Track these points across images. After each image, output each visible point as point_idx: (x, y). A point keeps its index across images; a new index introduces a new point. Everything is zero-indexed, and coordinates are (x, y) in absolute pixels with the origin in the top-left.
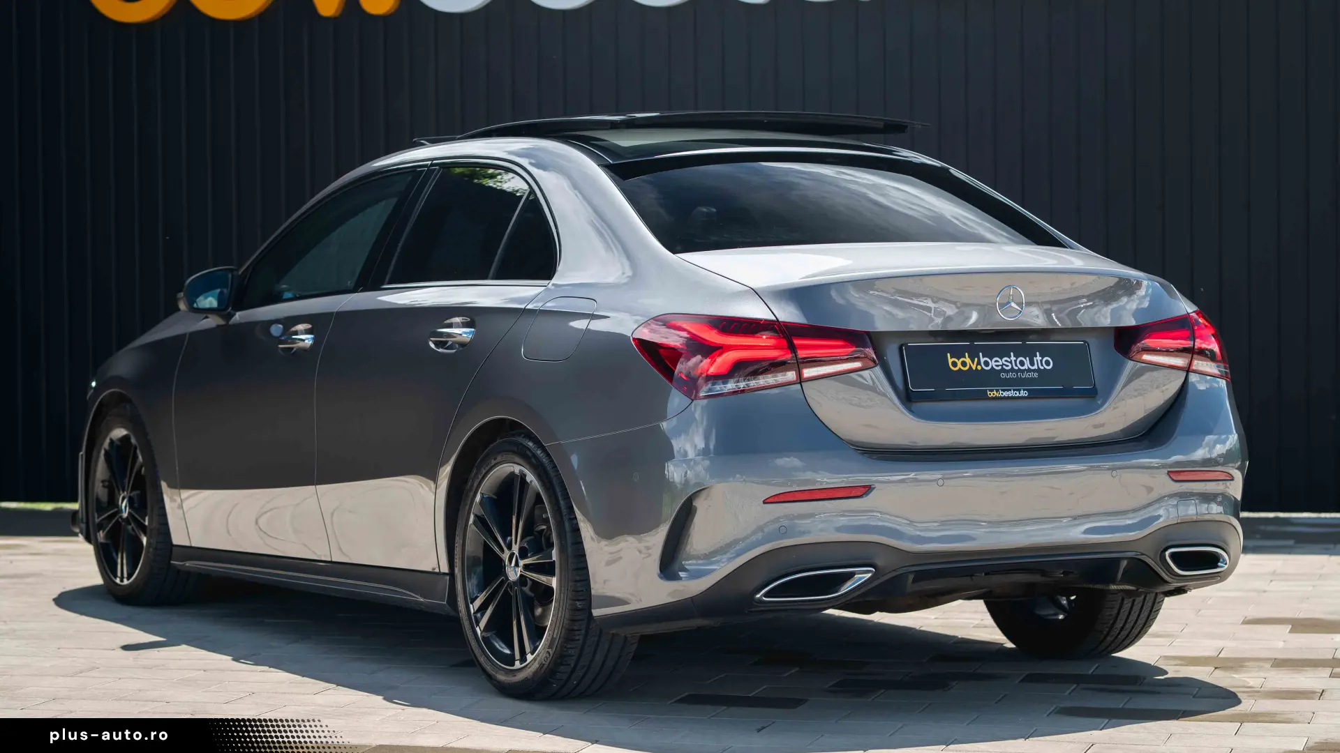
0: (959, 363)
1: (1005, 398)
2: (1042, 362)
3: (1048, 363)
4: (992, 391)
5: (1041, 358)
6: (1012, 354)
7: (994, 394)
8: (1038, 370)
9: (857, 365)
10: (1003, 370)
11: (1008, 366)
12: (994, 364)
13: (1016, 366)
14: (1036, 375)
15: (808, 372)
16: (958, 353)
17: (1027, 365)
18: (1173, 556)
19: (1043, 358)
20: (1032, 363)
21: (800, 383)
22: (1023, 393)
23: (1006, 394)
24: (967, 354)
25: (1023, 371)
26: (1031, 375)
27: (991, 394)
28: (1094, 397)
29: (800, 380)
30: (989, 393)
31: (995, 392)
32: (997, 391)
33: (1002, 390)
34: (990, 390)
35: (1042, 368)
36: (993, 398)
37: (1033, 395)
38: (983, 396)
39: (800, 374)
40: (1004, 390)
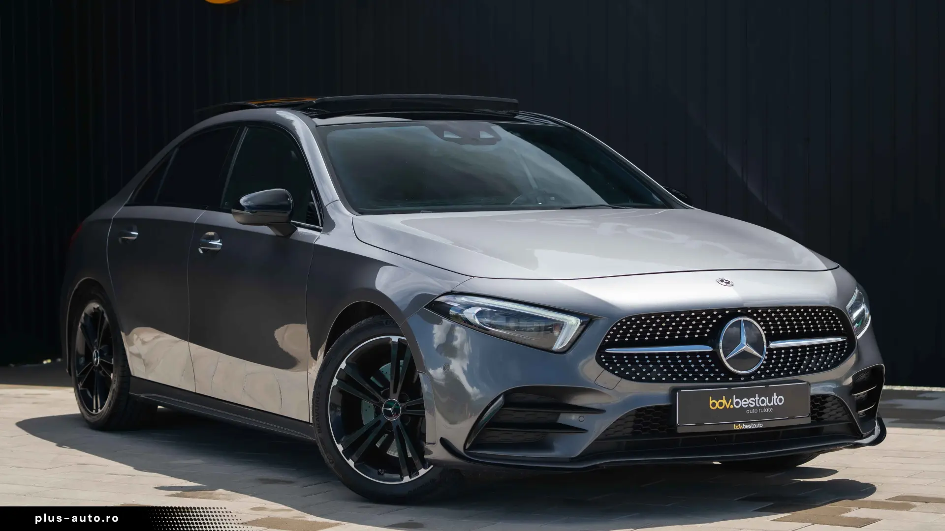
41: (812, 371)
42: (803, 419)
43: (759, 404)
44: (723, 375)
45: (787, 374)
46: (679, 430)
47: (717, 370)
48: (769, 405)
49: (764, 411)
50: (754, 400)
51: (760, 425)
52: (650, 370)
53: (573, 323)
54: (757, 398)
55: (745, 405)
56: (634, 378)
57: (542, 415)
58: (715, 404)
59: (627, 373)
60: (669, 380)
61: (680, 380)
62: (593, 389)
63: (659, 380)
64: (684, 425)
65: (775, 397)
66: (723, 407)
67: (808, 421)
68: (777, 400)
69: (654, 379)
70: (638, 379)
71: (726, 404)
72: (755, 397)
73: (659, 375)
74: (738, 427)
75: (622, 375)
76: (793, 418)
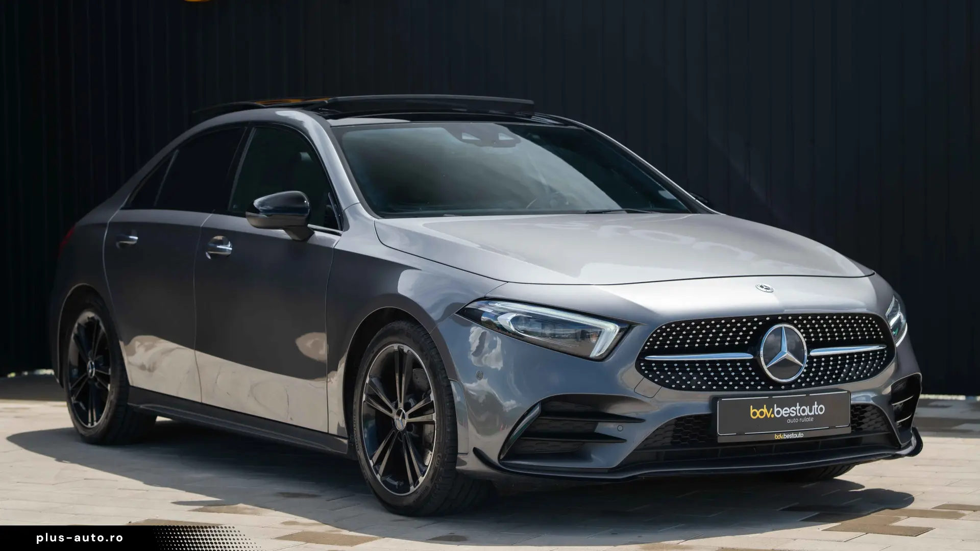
41: (851, 380)
42: (844, 428)
43: (799, 413)
44: (763, 383)
45: (827, 383)
46: (720, 440)
47: (757, 378)
48: (810, 414)
49: (805, 420)
50: (795, 409)
51: (801, 435)
52: (690, 378)
53: (612, 329)
54: (798, 407)
55: (786, 414)
56: (673, 386)
57: (578, 425)
58: (756, 413)
59: (667, 381)
60: (709, 389)
61: (720, 388)
62: (633, 398)
63: (699, 389)
64: (724, 435)
65: (816, 406)
66: (764, 416)
67: (849, 430)
68: (818, 409)
69: (694, 387)
70: (678, 388)
71: (767, 413)
72: (796, 406)
73: (699, 383)
74: (779, 437)
75: (662, 383)
76: (834, 427)
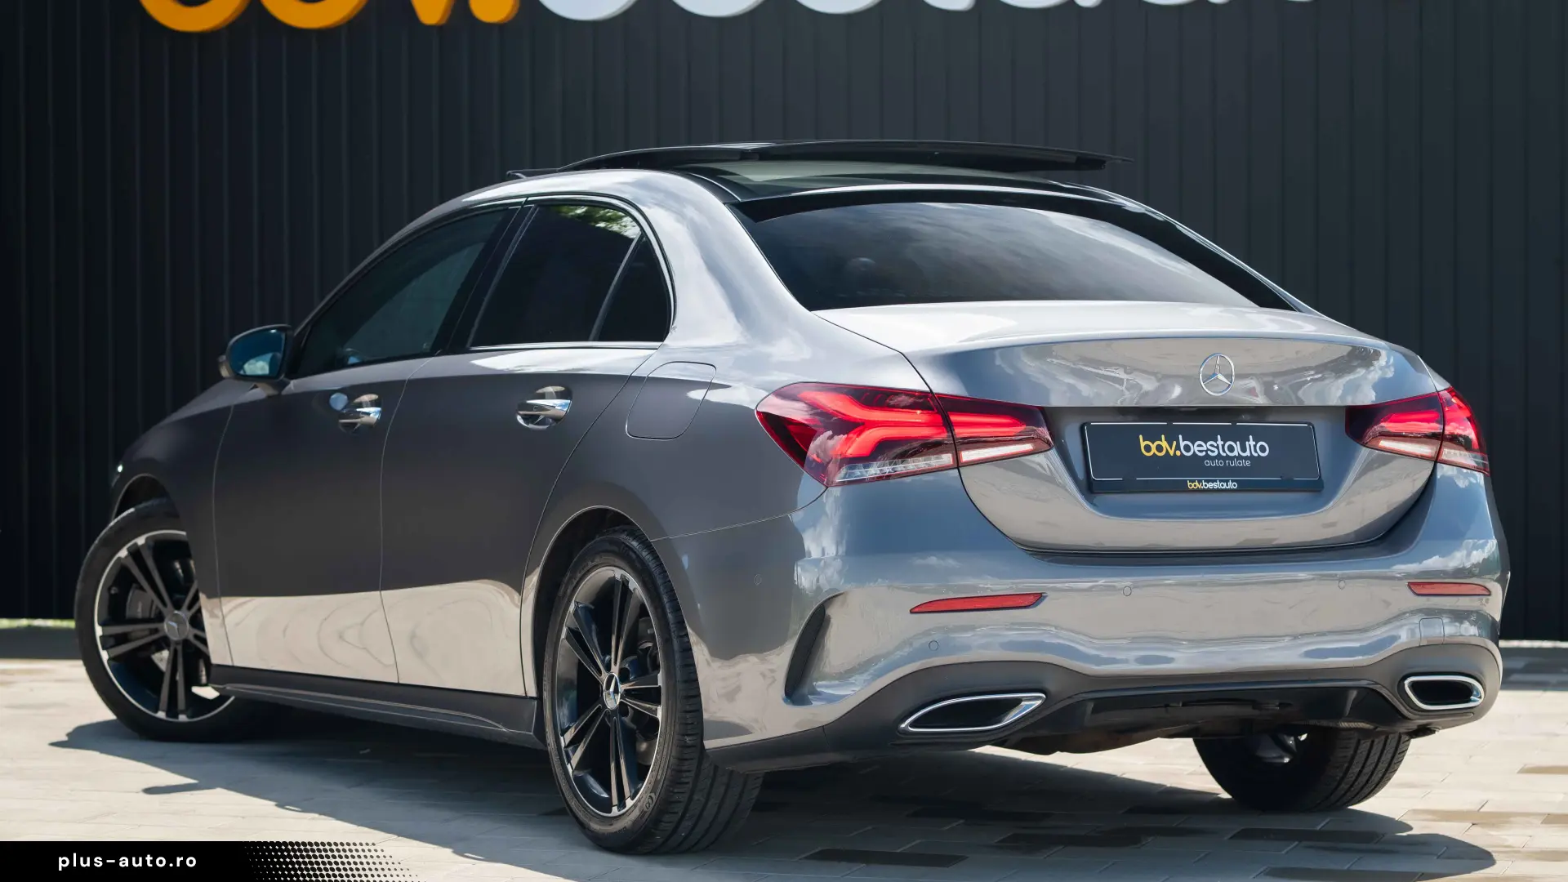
0: (1153, 447)
1: (1209, 490)
2: (1255, 448)
3: (1263, 449)
4: (1193, 481)
5: (1254, 443)
6: (1219, 437)
7: (1195, 486)
8: (1251, 457)
9: (1028, 447)
10: (1207, 457)
11: (1213, 452)
12: (1196, 449)
13: (1224, 451)
14: (1248, 463)
15: (967, 456)
16: (1152, 436)
17: (1237, 450)
18: (1414, 686)
19: (1257, 443)
20: (1244, 449)
21: (958, 468)
22: (1232, 485)
23: (1210, 485)
24: (1163, 436)
25: (1232, 458)
26: (1242, 463)
27: (1191, 486)
28: (1319, 491)
29: (958, 464)
30: (1189, 484)
31: (1197, 483)
32: (1200, 481)
33: (1206, 481)
34: (1190, 481)
35: (1256, 455)
36: (1194, 491)
37: (1244, 487)
38: (1182, 488)
39: (957, 458)
40: (1208, 481)
